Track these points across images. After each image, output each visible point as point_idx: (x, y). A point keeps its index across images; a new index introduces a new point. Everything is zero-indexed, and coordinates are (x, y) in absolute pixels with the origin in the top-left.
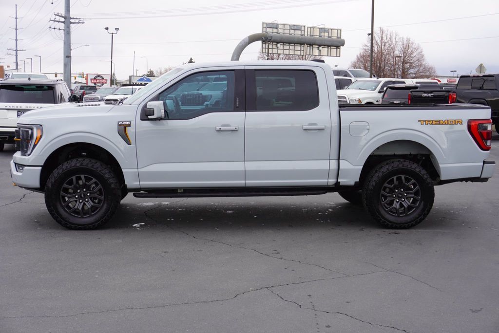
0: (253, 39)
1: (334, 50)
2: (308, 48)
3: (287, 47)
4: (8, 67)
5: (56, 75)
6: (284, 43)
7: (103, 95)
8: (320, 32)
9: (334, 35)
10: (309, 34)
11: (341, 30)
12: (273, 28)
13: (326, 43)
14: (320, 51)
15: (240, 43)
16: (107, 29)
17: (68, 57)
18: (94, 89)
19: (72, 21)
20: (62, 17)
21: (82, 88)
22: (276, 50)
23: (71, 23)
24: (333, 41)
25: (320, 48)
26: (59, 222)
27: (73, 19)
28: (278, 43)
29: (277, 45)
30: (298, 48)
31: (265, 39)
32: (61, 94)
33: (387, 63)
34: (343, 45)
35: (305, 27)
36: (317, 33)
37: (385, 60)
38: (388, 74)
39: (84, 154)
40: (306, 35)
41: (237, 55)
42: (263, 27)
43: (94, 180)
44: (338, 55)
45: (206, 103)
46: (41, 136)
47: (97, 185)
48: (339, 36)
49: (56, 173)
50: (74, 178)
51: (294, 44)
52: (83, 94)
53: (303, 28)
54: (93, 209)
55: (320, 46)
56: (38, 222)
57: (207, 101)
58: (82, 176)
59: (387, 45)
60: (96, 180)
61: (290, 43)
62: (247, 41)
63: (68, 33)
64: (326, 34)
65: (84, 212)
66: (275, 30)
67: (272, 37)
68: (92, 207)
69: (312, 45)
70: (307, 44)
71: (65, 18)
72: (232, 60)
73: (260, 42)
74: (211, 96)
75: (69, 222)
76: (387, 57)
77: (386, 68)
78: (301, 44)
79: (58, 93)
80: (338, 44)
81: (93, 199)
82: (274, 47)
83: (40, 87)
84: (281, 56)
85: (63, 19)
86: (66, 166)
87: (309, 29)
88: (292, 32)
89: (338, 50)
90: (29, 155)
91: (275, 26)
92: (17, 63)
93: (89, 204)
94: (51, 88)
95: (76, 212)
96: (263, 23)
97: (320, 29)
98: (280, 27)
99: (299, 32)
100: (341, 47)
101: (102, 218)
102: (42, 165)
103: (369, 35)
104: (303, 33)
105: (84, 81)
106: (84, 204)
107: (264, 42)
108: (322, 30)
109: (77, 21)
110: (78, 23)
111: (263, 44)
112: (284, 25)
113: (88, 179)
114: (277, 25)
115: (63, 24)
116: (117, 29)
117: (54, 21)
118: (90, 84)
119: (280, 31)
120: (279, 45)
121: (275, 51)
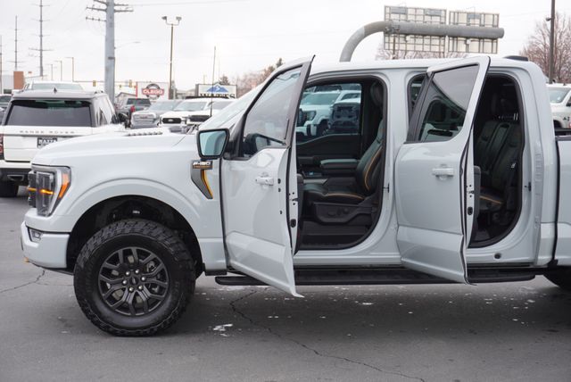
0: (370, 30)
1: (488, 44)
2: (451, 42)
3: (419, 41)
4: (30, 72)
5: (94, 83)
6: (415, 35)
7: (159, 112)
8: (468, 19)
9: (489, 23)
10: (452, 21)
11: (498, 15)
12: (400, 14)
13: (477, 34)
14: (467, 45)
15: (353, 36)
16: (165, 18)
17: (111, 58)
18: (146, 103)
19: (116, 8)
20: (103, 3)
21: (130, 102)
22: (404, 45)
23: (115, 11)
24: (487, 31)
25: (468, 41)
26: (97, 324)
27: (118, 5)
28: (407, 35)
29: (405, 38)
30: (436, 41)
31: (389, 30)
32: (101, 112)
33: (564, 62)
34: (502, 36)
35: (445, 11)
36: (463, 20)
37: (561, 58)
38: (566, 78)
39: (136, 212)
40: (447, 23)
41: (348, 54)
42: (385, 13)
43: (152, 255)
44: (494, 51)
45: (307, 123)
46: (69, 185)
47: (157, 264)
48: (495, 24)
49: (93, 244)
50: (120, 252)
51: (431, 35)
52: (132, 110)
53: (443, 12)
54: (151, 303)
55: (467, 38)
56: (63, 320)
57: (308, 120)
58: (134, 249)
59: (564, 35)
60: (155, 256)
61: (424, 35)
62: (363, 32)
63: (110, 25)
64: (477, 21)
65: (136, 308)
66: (403, 17)
67: (399, 26)
68: (149, 299)
69: (457, 37)
70: (449, 36)
71: (107, 4)
72: (341, 61)
73: (381, 34)
74: (315, 112)
75: (113, 325)
76: (565, 52)
77: (562, 69)
78: (441, 35)
79: (97, 111)
80: (494, 35)
81: (150, 287)
82: (402, 40)
83: (70, 103)
84: (409, 54)
85: (104, 7)
86: (107, 233)
87: (452, 14)
88: (428, 18)
89: (495, 44)
90: (50, 215)
91: (403, 11)
92: (41, 67)
93: (144, 295)
94: (86, 103)
95: (124, 307)
96: (386, 7)
97: (468, 14)
98: (410, 11)
99: (437, 19)
100: (499, 39)
101: (165, 317)
102: (70, 231)
103: (548, 20)
104: (443, 21)
105: (132, 91)
106: (137, 294)
107: (387, 33)
108: (471, 16)
109: (123, 8)
110: (125, 11)
111: (385, 36)
112: (416, 9)
113: (142, 254)
114: (406, 9)
115: (104, 13)
116: (179, 19)
117: (93, 9)
118: (141, 96)
119: (410, 18)
120: (408, 38)
121: (403, 47)
